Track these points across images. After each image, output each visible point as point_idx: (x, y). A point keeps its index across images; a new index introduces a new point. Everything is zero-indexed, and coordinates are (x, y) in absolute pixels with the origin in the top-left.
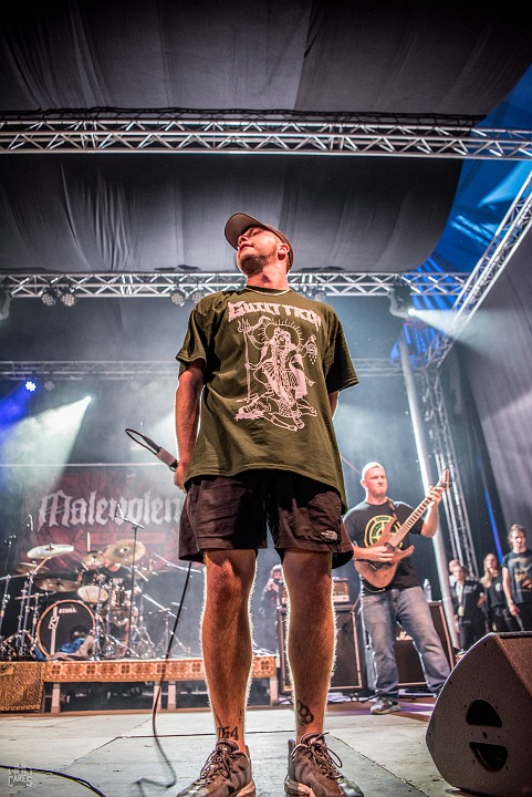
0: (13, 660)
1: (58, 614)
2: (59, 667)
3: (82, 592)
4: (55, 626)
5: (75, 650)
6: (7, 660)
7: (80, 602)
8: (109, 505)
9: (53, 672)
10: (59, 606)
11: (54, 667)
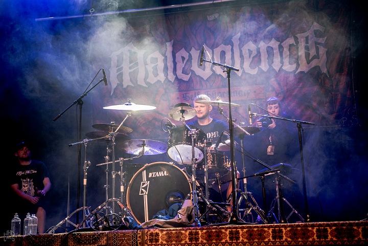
0: (105, 229)
1: (148, 179)
2: (157, 234)
3: (172, 152)
4: (146, 193)
5: (172, 216)
6: (99, 229)
7: (171, 163)
8: (190, 56)
9: (151, 241)
10: (148, 170)
11: (152, 234)
